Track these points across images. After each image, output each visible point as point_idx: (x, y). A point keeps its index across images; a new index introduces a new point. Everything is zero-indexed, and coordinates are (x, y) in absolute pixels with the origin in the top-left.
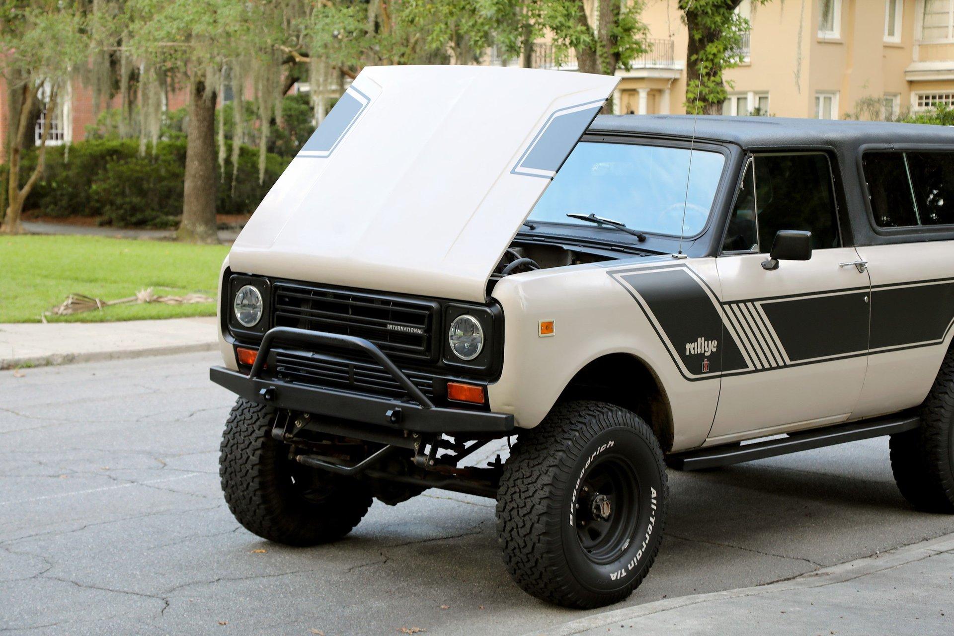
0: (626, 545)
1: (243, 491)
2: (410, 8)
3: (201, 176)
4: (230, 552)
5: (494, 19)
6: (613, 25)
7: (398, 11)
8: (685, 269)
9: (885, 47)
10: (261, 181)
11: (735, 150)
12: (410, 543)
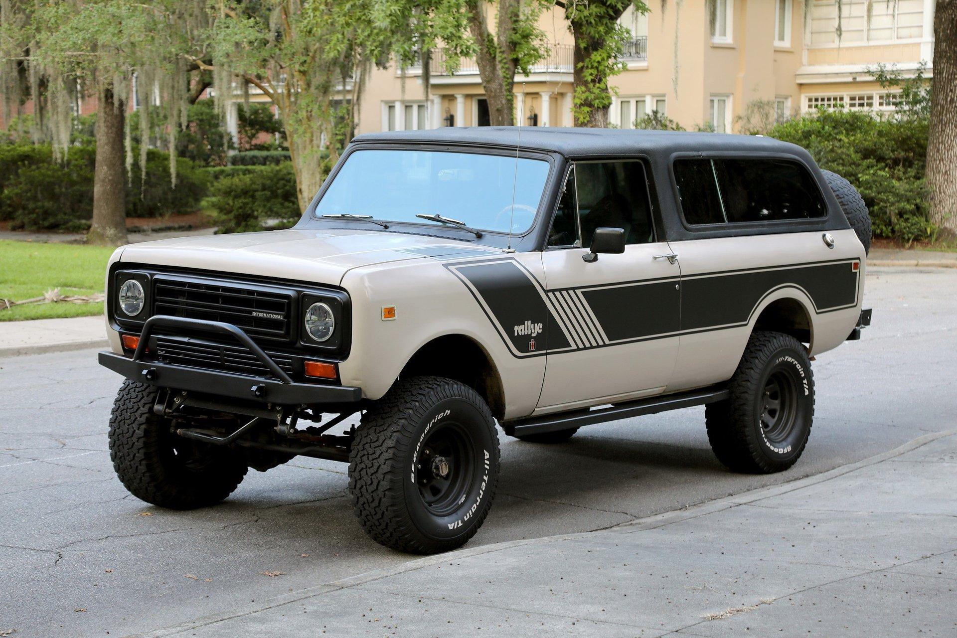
0: (463, 500)
1: (130, 461)
2: (308, 19)
3: (110, 180)
4: (119, 515)
5: (389, 29)
6: (511, 32)
7: (297, 21)
8: (513, 261)
9: (775, 51)
10: (173, 186)
11: (558, 158)
12: (280, 506)
